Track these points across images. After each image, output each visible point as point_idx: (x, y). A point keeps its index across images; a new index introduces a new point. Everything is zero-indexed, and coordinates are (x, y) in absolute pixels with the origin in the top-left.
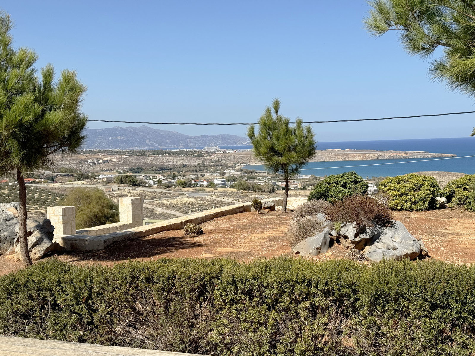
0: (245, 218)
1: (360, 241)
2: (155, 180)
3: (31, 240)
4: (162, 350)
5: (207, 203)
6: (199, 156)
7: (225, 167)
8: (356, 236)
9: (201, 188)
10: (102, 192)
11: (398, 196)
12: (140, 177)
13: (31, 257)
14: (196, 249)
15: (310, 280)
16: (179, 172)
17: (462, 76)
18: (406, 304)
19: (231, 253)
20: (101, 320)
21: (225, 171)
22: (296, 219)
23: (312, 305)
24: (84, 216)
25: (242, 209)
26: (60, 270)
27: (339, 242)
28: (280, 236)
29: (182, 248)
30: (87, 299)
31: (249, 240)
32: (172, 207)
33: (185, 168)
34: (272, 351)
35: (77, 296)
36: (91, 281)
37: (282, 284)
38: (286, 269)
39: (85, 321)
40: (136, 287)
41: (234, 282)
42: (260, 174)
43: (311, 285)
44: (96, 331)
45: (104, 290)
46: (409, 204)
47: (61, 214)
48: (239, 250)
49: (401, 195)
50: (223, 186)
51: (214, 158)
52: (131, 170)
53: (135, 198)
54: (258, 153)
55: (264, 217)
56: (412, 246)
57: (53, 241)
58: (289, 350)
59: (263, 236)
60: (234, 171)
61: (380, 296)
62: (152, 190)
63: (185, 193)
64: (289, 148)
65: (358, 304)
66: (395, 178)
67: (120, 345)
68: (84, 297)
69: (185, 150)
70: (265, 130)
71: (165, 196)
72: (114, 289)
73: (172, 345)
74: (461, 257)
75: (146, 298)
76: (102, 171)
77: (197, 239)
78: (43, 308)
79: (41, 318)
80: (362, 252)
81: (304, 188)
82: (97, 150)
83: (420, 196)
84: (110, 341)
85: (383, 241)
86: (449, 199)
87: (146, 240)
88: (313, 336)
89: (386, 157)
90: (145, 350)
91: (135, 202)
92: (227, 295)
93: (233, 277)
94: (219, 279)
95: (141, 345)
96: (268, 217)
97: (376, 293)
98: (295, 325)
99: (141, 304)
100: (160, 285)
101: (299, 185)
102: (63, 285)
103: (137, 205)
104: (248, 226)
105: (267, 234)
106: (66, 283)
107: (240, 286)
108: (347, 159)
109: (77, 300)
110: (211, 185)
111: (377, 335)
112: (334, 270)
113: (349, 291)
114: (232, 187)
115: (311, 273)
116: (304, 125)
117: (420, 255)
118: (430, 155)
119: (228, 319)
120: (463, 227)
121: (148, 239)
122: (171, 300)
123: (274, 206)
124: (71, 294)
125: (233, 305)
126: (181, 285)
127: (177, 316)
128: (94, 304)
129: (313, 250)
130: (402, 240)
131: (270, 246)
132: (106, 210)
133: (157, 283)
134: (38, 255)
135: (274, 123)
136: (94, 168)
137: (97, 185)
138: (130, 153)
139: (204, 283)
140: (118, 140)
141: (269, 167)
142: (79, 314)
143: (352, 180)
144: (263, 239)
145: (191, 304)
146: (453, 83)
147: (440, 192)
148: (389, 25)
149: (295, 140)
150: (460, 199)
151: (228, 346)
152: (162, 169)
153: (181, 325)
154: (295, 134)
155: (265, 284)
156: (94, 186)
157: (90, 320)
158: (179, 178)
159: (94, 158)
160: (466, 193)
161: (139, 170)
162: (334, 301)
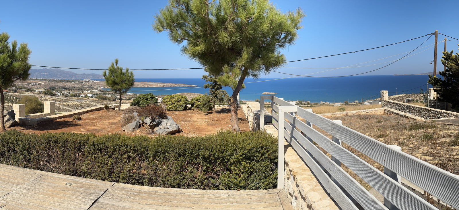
0: (101, 113)
1: (152, 125)
2: (61, 93)
3: (6, 119)
4: (60, 174)
5: (84, 105)
6: (81, 83)
7: (93, 88)
8: (151, 123)
9: (81, 98)
10: (37, 98)
11: (171, 104)
12: (54, 92)
13: (5, 126)
14: (78, 127)
15: (128, 145)
16: (72, 90)
17: (194, 54)
18: (168, 155)
19: (94, 129)
20: (34, 158)
21: (93, 90)
22: (124, 115)
23: (128, 156)
24: (29, 109)
25: (100, 109)
26: (17, 135)
27: (143, 126)
28: (116, 122)
29: (71, 126)
30: (28, 149)
31: (102, 124)
32: (68, 106)
33: (74, 88)
34: (110, 177)
35: (24, 147)
36: (30, 141)
37: (115, 147)
38: (117, 139)
39: (27, 158)
40: (50, 145)
41: (94, 145)
42: (109, 92)
43: (128, 147)
44: (32, 163)
45: (36, 145)
46: (175, 108)
47: (19, 108)
48: (98, 128)
49: (172, 104)
50: (92, 97)
51: (88, 84)
52: (50, 88)
53: (51, 102)
54: (108, 83)
55: (110, 113)
56: (175, 127)
57: (15, 120)
58: (118, 176)
59: (109, 122)
60: (97, 90)
61: (157, 152)
62: (59, 98)
63: (74, 100)
64: (122, 81)
65: (148, 156)
66: (170, 97)
67: (42, 170)
68: (27, 148)
69: (75, 80)
70: (111, 73)
71: (65, 101)
72: (40, 145)
73: (65, 172)
74: (196, 131)
75: (54, 150)
76: (38, 88)
77: (78, 122)
78: (9, 151)
79: (8, 155)
80: (153, 130)
81: (129, 99)
82: (36, 79)
83: (180, 104)
84: (38, 168)
85: (162, 125)
86: (192, 106)
87: (55, 122)
88: (128, 170)
89: (167, 86)
90: (53, 173)
91: (51, 104)
92: (90, 150)
93: (94, 142)
94: (87, 143)
95: (51, 171)
96: (111, 113)
97: (156, 151)
98: (121, 165)
99: (52, 153)
100: (60, 144)
101: (127, 98)
102: (18, 142)
103: (52, 106)
104: (102, 117)
105: (111, 121)
106: (19, 141)
107: (96, 147)
108: (150, 87)
109: (24, 149)
110: (86, 96)
111: (156, 169)
112: (138, 141)
113: (144, 150)
114: (96, 98)
115: (128, 142)
116: (129, 71)
117: (178, 131)
118: (186, 86)
119: (90, 161)
120: (198, 118)
121: (56, 121)
122: (65, 152)
123: (115, 108)
124: (21, 146)
125: (93, 155)
126: (70, 145)
127: (68, 159)
128: (31, 151)
129: (131, 129)
130: (171, 124)
131: (112, 127)
132: (38, 107)
133: (59, 144)
134: (8, 126)
135: (115, 70)
136: (34, 87)
137: (35, 95)
138: (50, 81)
139: (80, 145)
140: (45, 74)
141: (113, 90)
142: (24, 155)
143: (151, 97)
144: (109, 123)
145: (74, 154)
146: (190, 57)
147: (189, 102)
148: (164, 28)
149: (125, 78)
150: (197, 106)
151: (90, 173)
152: (64, 89)
153: (69, 163)
154: (125, 75)
155: (108, 147)
156: (34, 95)
157: (29, 158)
158: (72, 93)
159: (34, 82)
160: (199, 103)
161: (54, 89)
162: (138, 155)
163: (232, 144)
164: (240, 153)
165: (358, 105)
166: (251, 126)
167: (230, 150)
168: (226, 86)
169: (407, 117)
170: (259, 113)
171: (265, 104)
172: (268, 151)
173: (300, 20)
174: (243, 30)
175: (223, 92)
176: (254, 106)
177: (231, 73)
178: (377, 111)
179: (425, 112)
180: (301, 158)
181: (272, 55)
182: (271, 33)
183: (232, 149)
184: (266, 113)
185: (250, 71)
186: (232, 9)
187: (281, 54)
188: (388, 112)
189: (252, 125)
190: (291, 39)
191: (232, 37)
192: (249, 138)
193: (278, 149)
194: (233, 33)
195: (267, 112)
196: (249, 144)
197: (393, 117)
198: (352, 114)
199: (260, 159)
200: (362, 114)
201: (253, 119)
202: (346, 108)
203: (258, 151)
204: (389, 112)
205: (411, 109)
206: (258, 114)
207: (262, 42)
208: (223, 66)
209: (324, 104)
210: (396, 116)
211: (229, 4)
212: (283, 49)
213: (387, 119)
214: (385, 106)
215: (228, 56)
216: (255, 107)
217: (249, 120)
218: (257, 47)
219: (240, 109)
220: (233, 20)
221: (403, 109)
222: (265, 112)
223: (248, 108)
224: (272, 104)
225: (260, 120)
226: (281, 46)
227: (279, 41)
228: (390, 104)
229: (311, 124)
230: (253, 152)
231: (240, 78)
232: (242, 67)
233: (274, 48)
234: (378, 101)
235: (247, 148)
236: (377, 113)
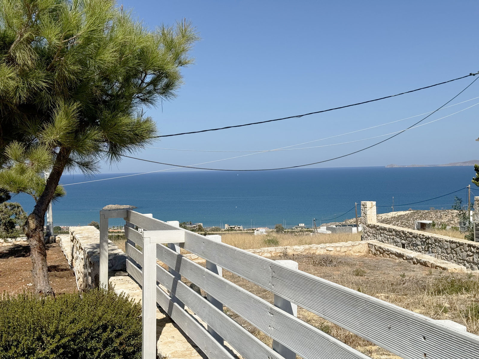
163: (32, 326)
164: (51, 344)
165: (305, 234)
166: (79, 282)
167: (26, 341)
168: (18, 192)
169: (425, 264)
170: (98, 250)
171: (109, 232)
172: (119, 335)
173: (187, 46)
174: (53, 64)
175: (13, 207)
176: (87, 235)
177: (27, 162)
178: (350, 248)
179: (469, 253)
180: (195, 346)
181: (125, 120)
182: (122, 70)
183: (32, 338)
184: (113, 250)
185: (74, 155)
186: (25, 19)
187: (144, 117)
188: (377, 250)
189: (81, 280)
190: (168, 87)
191: (27, 79)
192: (74, 309)
193: (142, 330)
194: (30, 70)
195: (116, 247)
196: (73, 322)
197: (389, 263)
198: (295, 253)
199: (99, 355)
200: (317, 254)
201: (85, 266)
202: (280, 240)
203: (94, 337)
204: (379, 251)
205: (431, 244)
206: (96, 253)
207: (102, 91)
208: (8, 144)
209: (232, 229)
210: (397, 261)
211: (17, 6)
212: (148, 106)
213: (375, 268)
214: (369, 236)
215: (18, 121)
216: (88, 238)
217: (75, 269)
218: (90, 101)
219: (54, 244)
220: (29, 41)
221: (413, 245)
222: (110, 248)
223: (72, 241)
224: (126, 229)
225: (99, 266)
226: (143, 100)
227: (140, 90)
228: (381, 233)
229: (220, 269)
230: (84, 341)
231: (51, 171)
232: (55, 147)
233: (130, 104)
234: (349, 225)
235: (68, 331)
236: (352, 253)
